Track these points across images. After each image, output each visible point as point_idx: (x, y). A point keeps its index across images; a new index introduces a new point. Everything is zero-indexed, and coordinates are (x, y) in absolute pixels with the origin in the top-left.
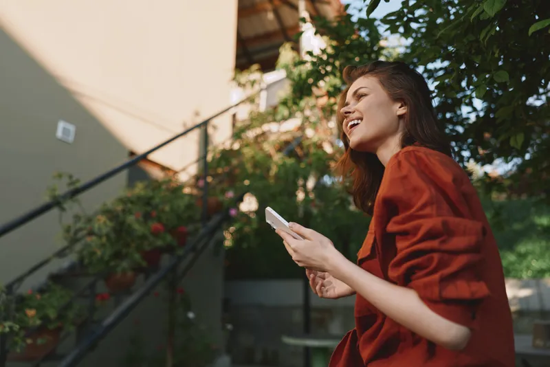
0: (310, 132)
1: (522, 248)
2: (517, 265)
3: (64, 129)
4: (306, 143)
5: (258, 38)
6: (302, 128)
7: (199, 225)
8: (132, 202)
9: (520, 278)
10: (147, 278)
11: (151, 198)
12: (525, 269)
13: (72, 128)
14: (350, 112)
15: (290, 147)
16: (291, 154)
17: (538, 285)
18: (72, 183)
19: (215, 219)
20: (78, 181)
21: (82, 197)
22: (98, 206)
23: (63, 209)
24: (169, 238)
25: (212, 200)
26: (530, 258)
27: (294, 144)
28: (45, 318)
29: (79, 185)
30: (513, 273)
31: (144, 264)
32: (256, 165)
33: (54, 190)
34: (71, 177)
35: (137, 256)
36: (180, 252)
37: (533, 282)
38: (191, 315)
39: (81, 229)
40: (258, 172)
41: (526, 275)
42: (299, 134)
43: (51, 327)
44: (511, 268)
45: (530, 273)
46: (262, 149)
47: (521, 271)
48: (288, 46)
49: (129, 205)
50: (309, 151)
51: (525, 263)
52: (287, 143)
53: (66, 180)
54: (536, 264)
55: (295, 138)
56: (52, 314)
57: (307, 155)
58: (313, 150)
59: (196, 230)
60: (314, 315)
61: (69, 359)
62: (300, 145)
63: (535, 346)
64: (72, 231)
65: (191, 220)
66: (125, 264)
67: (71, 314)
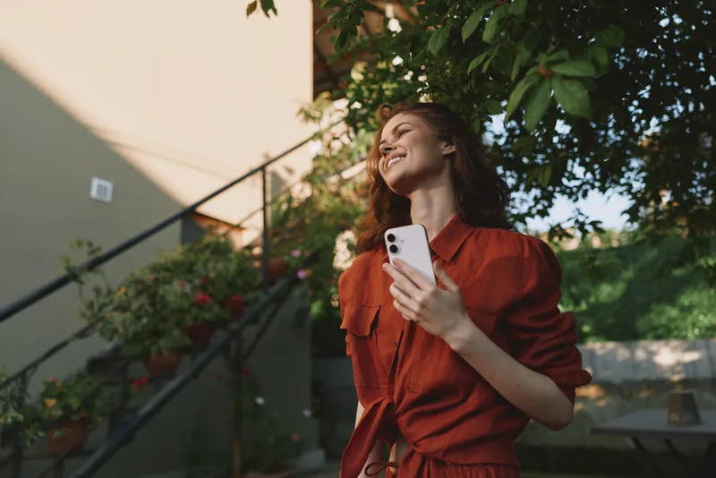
1: (685, 300)
2: (679, 322)
3: (99, 187)
7: (260, 293)
8: (167, 270)
9: (684, 338)
10: (193, 358)
12: (690, 327)
13: (108, 185)
14: (391, 149)
17: (707, 346)
18: (93, 252)
19: (281, 283)
20: (100, 248)
21: (107, 267)
22: (123, 277)
23: (81, 282)
24: (218, 310)
25: (274, 262)
26: (695, 312)
28: (67, 409)
29: (100, 254)
30: (676, 333)
31: (188, 341)
33: (68, 260)
36: (234, 326)
37: (701, 342)
38: (260, 401)
39: (105, 305)
41: (692, 334)
43: (75, 418)
44: (672, 326)
45: (697, 331)
47: (686, 329)
49: (163, 274)
51: (690, 319)
53: (86, 248)
54: (705, 320)
56: (75, 403)
59: (256, 299)
61: (98, 454)
63: (671, 422)
64: (96, 307)
65: (249, 287)
66: (163, 343)
67: (98, 403)
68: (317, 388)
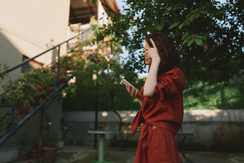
0: (100, 52)
4: (99, 56)
5: (79, 9)
6: (97, 50)
7: (55, 87)
10: (34, 108)
11: (37, 76)
15: (92, 57)
16: (92, 60)
18: (6, 68)
19: (62, 85)
20: (8, 67)
24: (44, 92)
27: (94, 56)
29: (8, 69)
31: (34, 102)
32: (78, 64)
34: (5, 66)
35: (32, 98)
36: (48, 98)
38: (50, 124)
40: (79, 67)
42: (96, 52)
46: (81, 58)
48: (94, 17)
50: (99, 59)
52: (91, 55)
55: (94, 54)
57: (99, 61)
58: (101, 59)
59: (54, 89)
60: (99, 125)
62: (96, 57)
64: (6, 87)
65: (52, 85)
66: (26, 102)
67: (5, 120)
68: (62, 121)
